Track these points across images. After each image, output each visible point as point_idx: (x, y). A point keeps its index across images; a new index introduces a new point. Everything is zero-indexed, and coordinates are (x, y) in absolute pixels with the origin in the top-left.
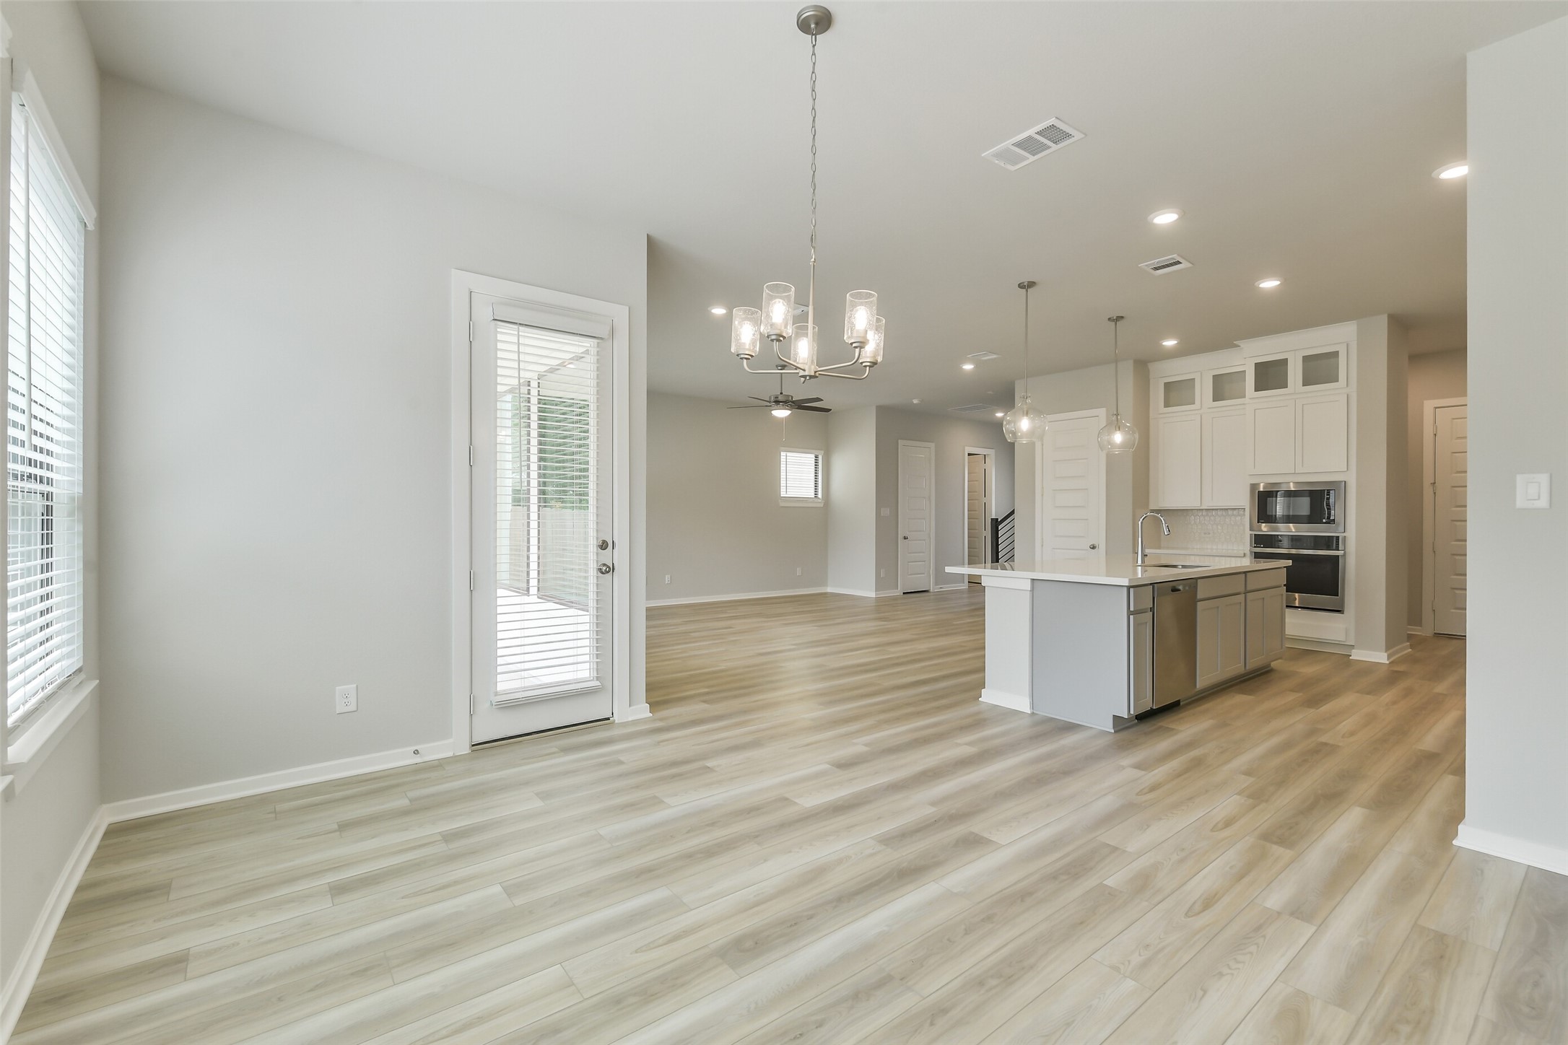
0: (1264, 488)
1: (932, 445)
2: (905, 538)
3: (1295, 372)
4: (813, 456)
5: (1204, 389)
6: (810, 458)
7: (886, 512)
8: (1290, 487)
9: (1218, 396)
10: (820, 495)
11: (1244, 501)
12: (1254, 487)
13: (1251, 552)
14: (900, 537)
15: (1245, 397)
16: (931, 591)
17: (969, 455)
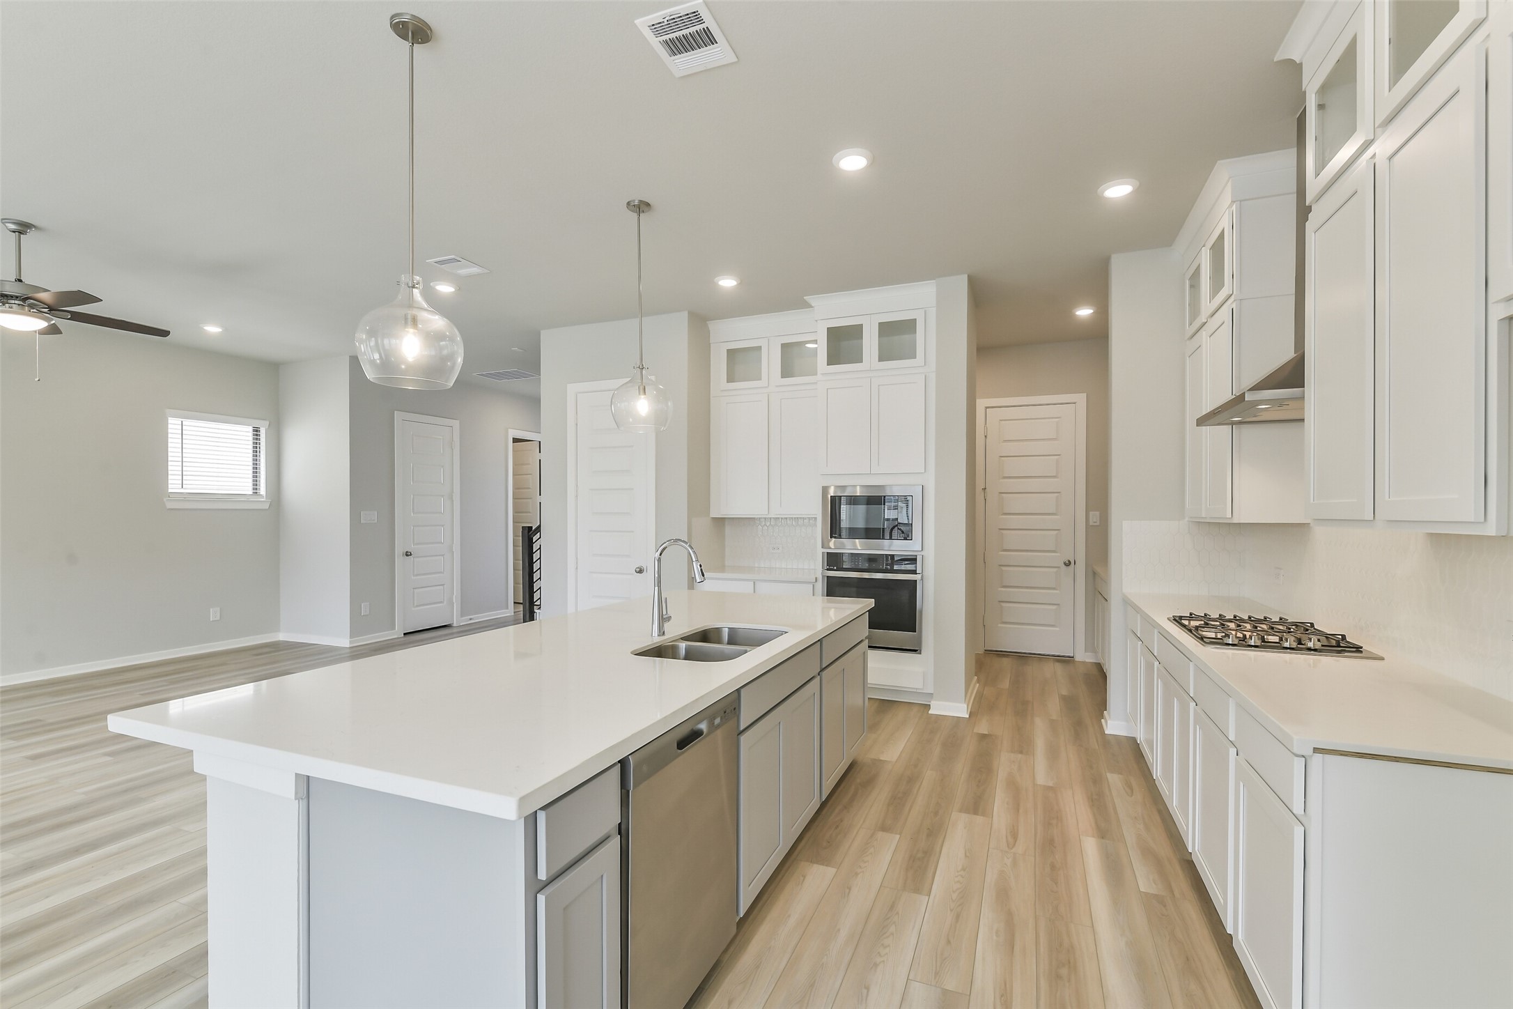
0: (835, 492)
1: (456, 424)
2: (408, 554)
3: (870, 342)
4: (250, 429)
5: (771, 361)
6: (246, 432)
7: (369, 517)
8: (856, 492)
9: (787, 372)
10: (263, 491)
11: (816, 510)
12: (825, 490)
13: (823, 576)
14: (399, 550)
15: (816, 374)
16: (455, 625)
17: (516, 440)
